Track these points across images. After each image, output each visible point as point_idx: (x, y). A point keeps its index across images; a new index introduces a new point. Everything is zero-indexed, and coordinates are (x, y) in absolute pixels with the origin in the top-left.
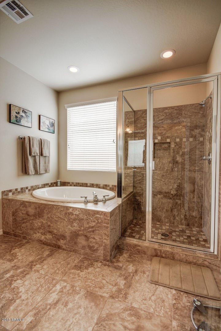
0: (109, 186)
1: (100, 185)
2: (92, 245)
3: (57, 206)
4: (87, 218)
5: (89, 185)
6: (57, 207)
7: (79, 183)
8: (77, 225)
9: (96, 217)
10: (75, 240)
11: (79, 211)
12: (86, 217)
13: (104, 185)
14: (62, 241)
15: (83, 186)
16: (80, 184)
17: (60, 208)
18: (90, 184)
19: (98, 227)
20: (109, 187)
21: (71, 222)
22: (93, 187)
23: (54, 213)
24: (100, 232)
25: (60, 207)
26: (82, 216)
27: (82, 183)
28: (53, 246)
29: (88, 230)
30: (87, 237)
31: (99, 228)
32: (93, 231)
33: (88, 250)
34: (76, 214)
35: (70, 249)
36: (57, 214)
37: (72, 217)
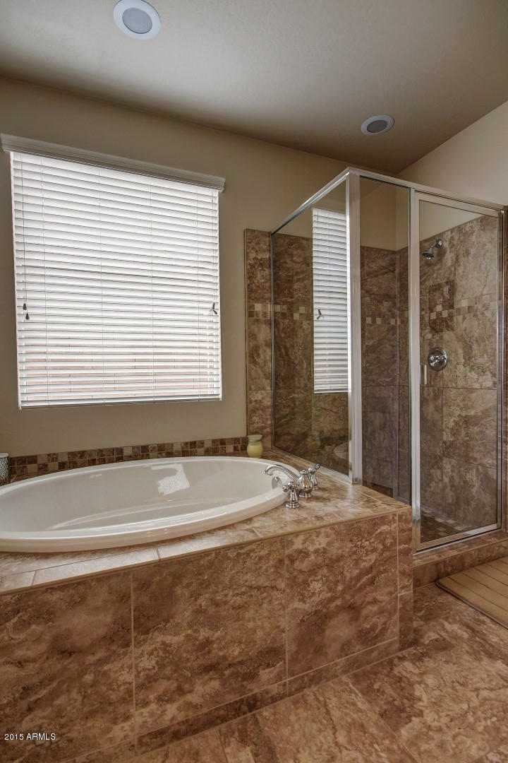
0: (202, 443)
1: (173, 444)
2: (368, 627)
3: (242, 548)
4: (354, 549)
5: (127, 452)
6: (242, 551)
7: (82, 454)
8: (323, 584)
9: (380, 533)
10: (317, 639)
11: (327, 536)
12: (350, 545)
13: (186, 444)
14: (265, 674)
15: (103, 462)
16: (90, 455)
17: (253, 550)
18: (134, 448)
19: (386, 561)
20: (203, 447)
21: (299, 586)
22: (148, 457)
23: (227, 580)
24: (390, 574)
25: (253, 546)
26: (338, 549)
27: (101, 451)
28: (224, 719)
29: (358, 585)
30: (354, 608)
31: (388, 563)
32: (372, 582)
33: (358, 647)
34: (319, 547)
35: (300, 681)
36: (242, 579)
37: (305, 565)
